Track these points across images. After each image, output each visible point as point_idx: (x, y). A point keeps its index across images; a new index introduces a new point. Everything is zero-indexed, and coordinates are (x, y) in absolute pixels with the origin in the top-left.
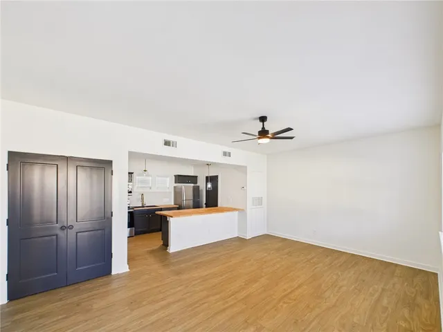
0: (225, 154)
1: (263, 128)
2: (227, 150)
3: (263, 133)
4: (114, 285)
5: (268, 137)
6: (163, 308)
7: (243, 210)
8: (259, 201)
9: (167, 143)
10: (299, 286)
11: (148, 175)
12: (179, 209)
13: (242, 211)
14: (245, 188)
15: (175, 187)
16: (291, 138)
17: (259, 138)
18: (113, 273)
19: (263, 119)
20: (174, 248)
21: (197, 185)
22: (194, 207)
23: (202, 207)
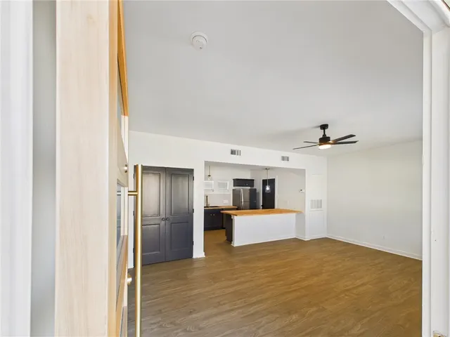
0: (283, 158)
1: (324, 135)
2: (285, 154)
3: (324, 140)
4: (196, 265)
5: (330, 144)
6: (239, 284)
7: (301, 212)
8: (318, 204)
9: (233, 152)
10: (363, 285)
11: (211, 180)
12: (237, 209)
13: (300, 214)
14: (304, 191)
15: (233, 190)
16: (355, 142)
17: (320, 145)
18: (194, 257)
19: (324, 127)
20: (237, 243)
21: (255, 188)
22: (251, 208)
23: (259, 209)
